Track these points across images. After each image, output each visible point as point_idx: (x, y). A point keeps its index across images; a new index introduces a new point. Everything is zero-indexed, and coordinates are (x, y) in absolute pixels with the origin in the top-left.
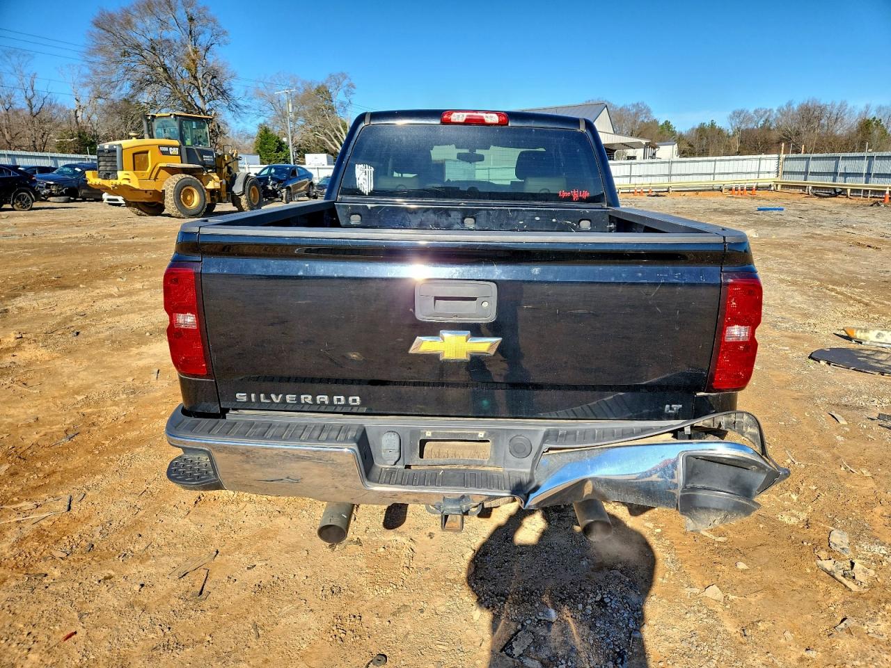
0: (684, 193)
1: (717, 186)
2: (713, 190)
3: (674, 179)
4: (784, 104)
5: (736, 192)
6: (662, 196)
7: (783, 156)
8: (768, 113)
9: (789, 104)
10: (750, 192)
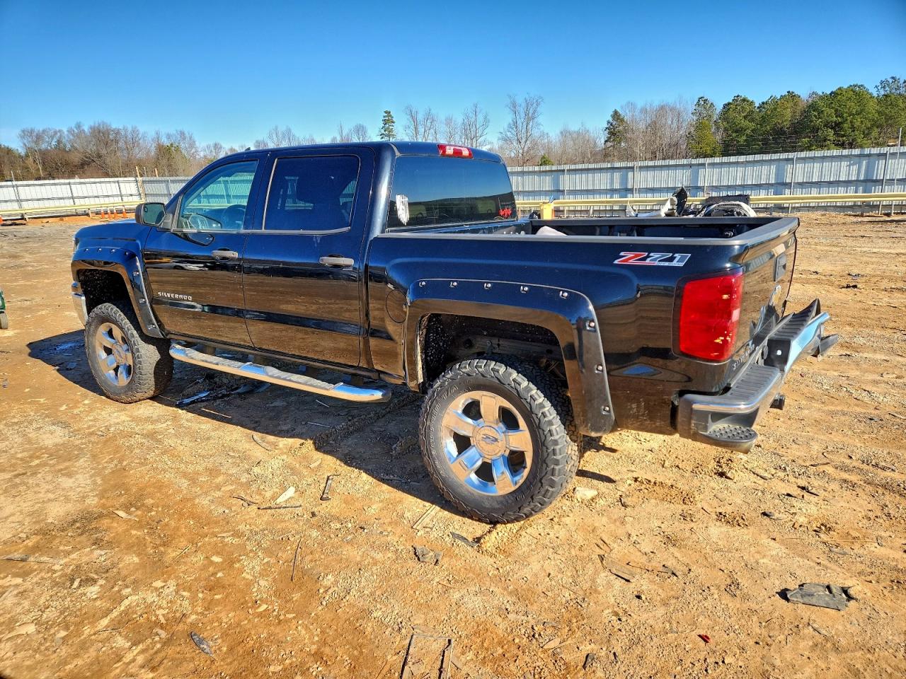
0: (48, 220)
1: (80, 210)
2: (77, 215)
3: (25, 204)
4: (73, 126)
5: (106, 216)
6: (22, 224)
7: (140, 179)
8: (59, 134)
9: (78, 126)
10: (121, 215)
